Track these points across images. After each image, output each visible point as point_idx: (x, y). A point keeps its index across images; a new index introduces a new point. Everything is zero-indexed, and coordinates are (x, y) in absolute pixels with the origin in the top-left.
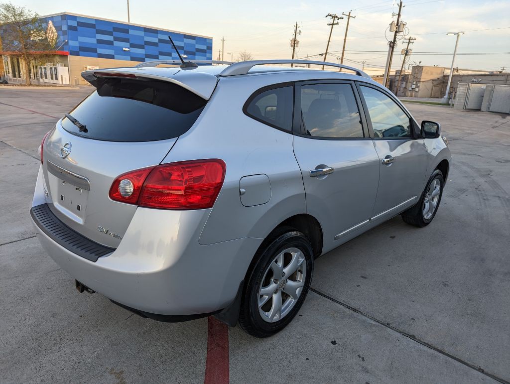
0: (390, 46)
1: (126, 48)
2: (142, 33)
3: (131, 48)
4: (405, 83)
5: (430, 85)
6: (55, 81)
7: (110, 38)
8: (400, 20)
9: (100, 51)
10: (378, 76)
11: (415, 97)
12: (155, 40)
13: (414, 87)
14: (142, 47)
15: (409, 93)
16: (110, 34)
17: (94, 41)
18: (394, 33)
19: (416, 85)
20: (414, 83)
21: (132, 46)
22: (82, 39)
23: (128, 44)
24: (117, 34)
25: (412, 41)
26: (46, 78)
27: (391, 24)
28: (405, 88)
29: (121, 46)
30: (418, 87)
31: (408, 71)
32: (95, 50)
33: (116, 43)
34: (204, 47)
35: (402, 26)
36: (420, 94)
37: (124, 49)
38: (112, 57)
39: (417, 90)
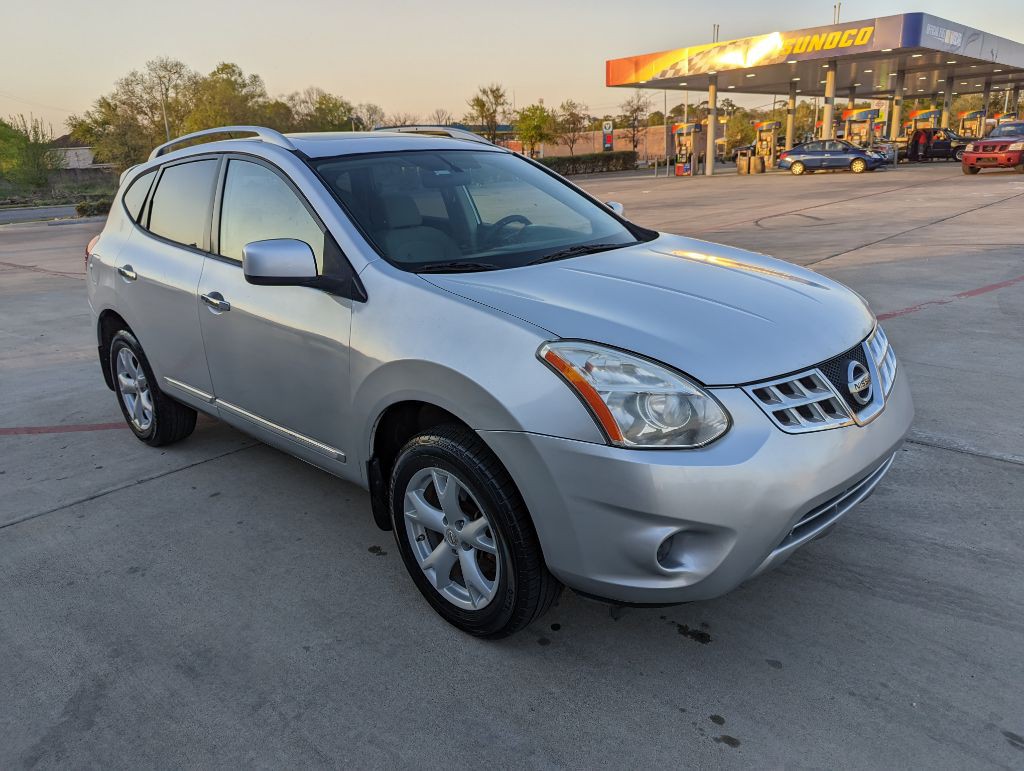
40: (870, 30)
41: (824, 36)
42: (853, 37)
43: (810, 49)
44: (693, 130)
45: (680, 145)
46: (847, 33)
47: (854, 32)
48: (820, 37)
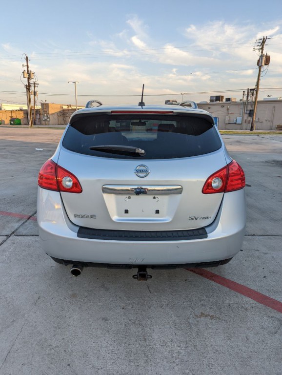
0: (27, 88)
4: (38, 115)
5: (56, 116)
8: (29, 69)
10: (16, 110)
11: (49, 125)
13: (46, 118)
15: (44, 122)
18: (27, 79)
19: (47, 116)
20: (45, 115)
25: (37, 85)
27: (23, 72)
28: (40, 119)
30: (49, 118)
31: (38, 107)
35: (32, 74)
36: (51, 122)
39: (48, 120)
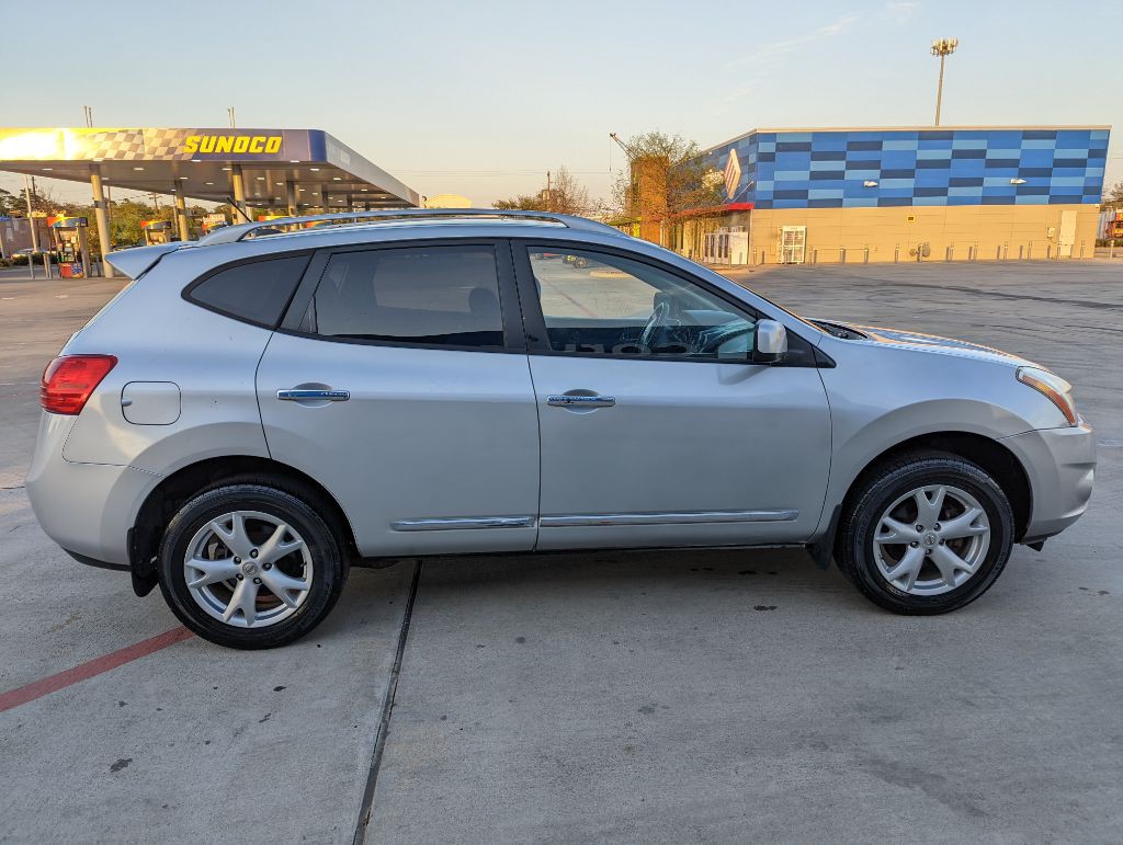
1: (870, 181)
2: (912, 145)
3: (882, 181)
6: (725, 261)
7: (838, 166)
9: (813, 194)
12: (946, 154)
14: (908, 174)
16: (839, 156)
17: (804, 176)
21: (886, 174)
22: (781, 176)
23: (876, 173)
24: (853, 156)
26: (712, 255)
29: (860, 178)
32: (803, 194)
33: (851, 175)
34: (1082, 154)
37: (866, 183)
38: (837, 203)
40: (279, 139)
41: (231, 139)
42: (264, 145)
43: (218, 150)
44: (77, 224)
45: (62, 241)
46: (256, 139)
47: (263, 139)
48: (227, 139)
